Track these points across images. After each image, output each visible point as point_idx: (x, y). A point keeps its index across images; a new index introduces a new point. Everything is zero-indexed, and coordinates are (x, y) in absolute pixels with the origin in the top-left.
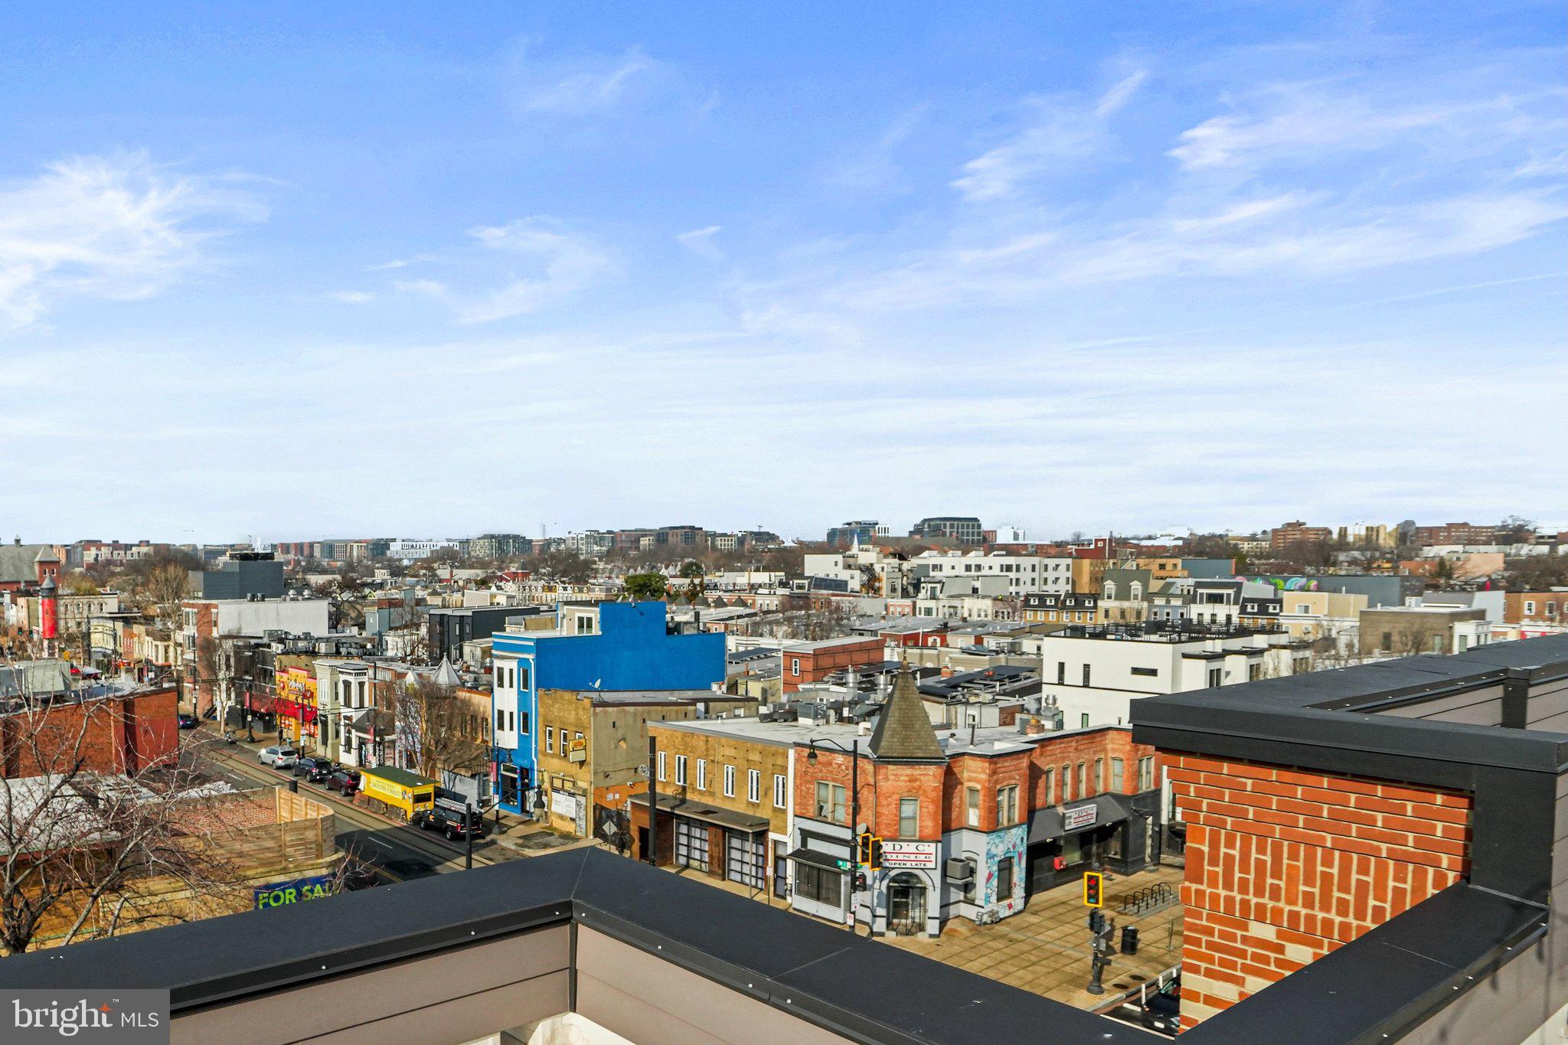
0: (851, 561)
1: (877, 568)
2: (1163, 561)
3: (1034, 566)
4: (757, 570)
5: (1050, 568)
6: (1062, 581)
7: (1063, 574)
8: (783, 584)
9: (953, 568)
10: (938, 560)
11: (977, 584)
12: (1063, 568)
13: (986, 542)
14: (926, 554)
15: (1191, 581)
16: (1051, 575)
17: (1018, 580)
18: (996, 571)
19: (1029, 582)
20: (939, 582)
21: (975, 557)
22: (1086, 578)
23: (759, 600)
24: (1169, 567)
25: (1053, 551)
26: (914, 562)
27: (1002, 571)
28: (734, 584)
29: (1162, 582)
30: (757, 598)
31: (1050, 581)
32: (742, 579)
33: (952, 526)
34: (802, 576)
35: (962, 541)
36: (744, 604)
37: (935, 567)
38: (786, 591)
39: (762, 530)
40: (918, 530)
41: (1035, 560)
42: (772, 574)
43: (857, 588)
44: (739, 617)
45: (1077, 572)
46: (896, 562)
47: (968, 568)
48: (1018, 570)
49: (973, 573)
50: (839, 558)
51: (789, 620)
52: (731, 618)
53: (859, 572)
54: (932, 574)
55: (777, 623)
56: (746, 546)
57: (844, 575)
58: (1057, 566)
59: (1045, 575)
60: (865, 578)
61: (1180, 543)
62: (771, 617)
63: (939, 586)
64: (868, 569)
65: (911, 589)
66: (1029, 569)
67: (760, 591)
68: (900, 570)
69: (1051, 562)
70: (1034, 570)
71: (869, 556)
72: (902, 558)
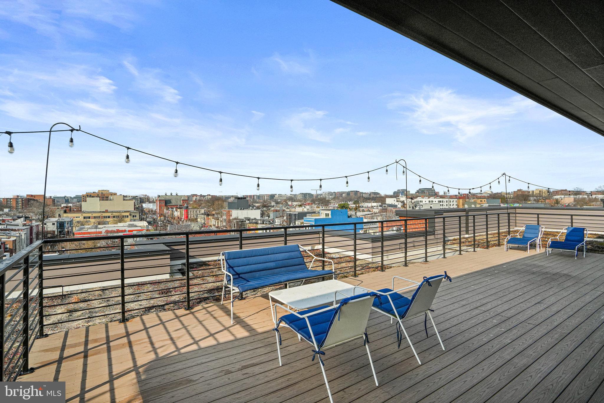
0: (398, 200)
1: (405, 202)
2: (481, 200)
3: (447, 201)
4: (374, 202)
5: (451, 202)
6: (455, 205)
7: (455, 203)
8: (380, 206)
9: (425, 201)
10: (421, 200)
11: (432, 206)
12: (455, 201)
13: (436, 195)
14: (418, 198)
15: (487, 205)
16: (452, 203)
17: (443, 205)
18: (437, 202)
19: (446, 205)
20: (421, 205)
21: (431, 199)
22: (461, 204)
23: (374, 210)
24: (483, 201)
25: (454, 197)
26: (415, 200)
27: (438, 202)
28: (367, 206)
29: (480, 205)
30: (373, 209)
31: (451, 205)
32: (370, 205)
33: (427, 191)
34: (385, 204)
35: (430, 195)
36: (370, 211)
37: (421, 201)
38: (381, 208)
39: (376, 192)
40: (418, 192)
41: (447, 199)
42: (378, 203)
43: (400, 207)
44: (368, 214)
45: (459, 202)
46: (410, 200)
47: (429, 202)
48: (443, 202)
49: (431, 203)
50: (395, 199)
51: (381, 215)
52: (366, 215)
53: (400, 203)
54: (420, 203)
55: (378, 216)
56: (371, 196)
57: (396, 203)
58: (453, 201)
59: (450, 203)
60: (402, 204)
61: (489, 195)
62: (377, 214)
63: (421, 206)
64: (403, 202)
65: (414, 207)
66: (446, 202)
67: (374, 208)
68: (411, 202)
69: (452, 200)
70: (447, 202)
71: (403, 198)
72: (412, 199)
